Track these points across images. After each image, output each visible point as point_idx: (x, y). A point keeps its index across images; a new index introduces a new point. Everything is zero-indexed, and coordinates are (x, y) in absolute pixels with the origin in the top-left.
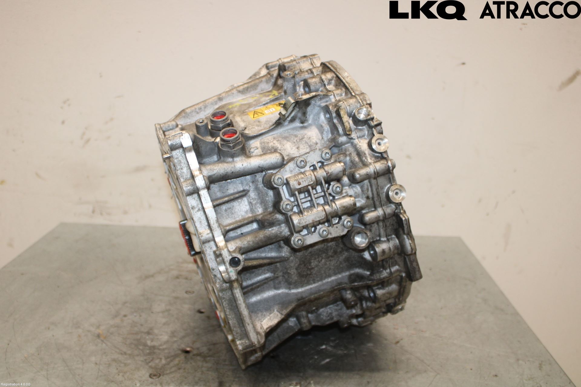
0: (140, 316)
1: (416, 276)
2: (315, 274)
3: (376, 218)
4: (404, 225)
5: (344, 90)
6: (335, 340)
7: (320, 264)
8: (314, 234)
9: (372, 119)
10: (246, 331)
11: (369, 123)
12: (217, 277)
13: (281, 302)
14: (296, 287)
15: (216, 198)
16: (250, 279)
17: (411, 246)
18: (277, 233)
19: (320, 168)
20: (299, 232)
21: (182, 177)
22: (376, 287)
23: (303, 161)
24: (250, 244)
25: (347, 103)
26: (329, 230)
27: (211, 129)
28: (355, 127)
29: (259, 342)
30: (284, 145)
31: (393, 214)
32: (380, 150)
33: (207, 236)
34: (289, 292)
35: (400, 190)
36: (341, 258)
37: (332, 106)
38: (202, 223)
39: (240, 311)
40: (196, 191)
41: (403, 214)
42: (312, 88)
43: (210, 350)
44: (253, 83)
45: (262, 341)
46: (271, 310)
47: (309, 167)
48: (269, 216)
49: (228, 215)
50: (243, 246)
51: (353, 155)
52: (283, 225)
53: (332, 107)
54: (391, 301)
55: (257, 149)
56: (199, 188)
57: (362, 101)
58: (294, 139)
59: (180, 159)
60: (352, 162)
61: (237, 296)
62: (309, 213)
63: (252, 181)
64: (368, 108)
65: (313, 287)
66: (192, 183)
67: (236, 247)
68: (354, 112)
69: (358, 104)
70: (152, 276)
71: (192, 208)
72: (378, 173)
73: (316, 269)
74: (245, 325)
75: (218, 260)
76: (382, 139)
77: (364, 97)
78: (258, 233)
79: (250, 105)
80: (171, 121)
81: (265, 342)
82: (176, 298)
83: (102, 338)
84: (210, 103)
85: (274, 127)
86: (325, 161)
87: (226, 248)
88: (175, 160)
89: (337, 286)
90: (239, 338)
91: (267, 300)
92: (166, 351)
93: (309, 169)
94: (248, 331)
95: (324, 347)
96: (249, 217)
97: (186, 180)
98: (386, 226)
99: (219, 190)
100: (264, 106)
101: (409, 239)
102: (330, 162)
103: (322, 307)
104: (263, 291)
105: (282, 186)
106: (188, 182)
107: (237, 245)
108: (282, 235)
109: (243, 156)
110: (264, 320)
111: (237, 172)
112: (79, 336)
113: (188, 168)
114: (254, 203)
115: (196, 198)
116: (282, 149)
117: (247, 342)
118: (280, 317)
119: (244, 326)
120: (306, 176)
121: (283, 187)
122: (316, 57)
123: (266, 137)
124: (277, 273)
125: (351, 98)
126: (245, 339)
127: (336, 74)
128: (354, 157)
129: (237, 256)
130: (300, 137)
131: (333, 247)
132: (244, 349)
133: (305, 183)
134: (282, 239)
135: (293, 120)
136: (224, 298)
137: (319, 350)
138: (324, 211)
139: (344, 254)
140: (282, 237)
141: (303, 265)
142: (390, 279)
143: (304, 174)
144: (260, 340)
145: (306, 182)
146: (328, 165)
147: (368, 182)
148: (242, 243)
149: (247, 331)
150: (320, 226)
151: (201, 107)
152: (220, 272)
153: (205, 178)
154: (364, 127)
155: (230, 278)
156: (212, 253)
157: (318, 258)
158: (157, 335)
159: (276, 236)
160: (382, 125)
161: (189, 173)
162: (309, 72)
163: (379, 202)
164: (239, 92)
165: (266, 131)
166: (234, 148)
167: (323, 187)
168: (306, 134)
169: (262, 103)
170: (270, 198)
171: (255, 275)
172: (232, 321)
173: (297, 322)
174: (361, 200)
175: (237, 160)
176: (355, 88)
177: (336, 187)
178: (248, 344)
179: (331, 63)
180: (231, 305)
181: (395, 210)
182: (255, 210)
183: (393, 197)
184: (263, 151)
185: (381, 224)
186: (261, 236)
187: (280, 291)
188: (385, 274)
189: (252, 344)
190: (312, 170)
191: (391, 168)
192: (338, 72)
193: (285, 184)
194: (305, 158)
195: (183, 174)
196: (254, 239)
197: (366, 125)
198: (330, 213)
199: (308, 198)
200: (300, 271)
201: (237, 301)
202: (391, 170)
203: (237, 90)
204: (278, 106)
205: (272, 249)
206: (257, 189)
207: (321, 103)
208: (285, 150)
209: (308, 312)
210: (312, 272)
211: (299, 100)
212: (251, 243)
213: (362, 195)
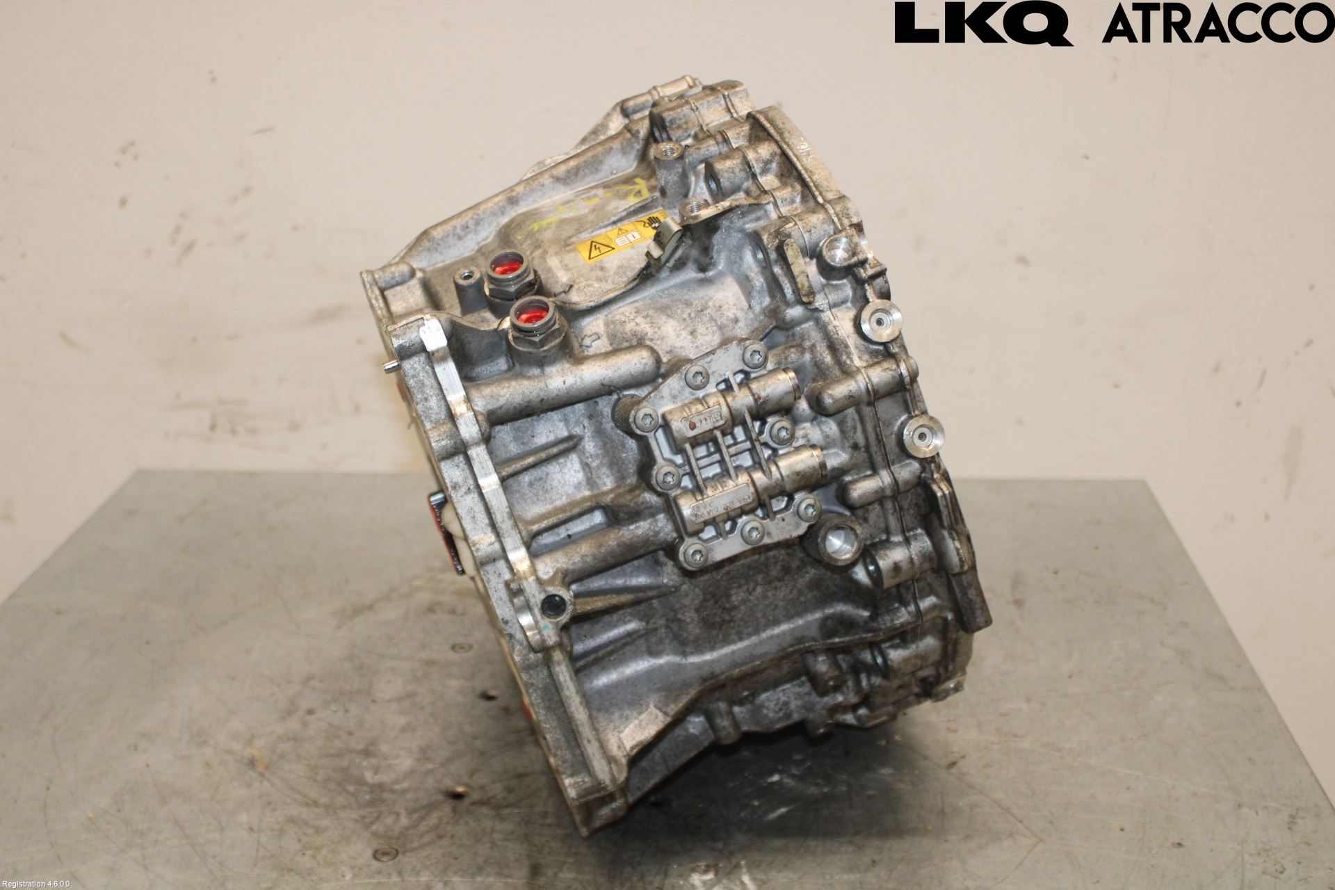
0: (347, 711)
1: (976, 621)
2: (742, 619)
3: (876, 492)
4: (942, 508)
5: (798, 187)
6: (803, 761)
7: (751, 597)
8: (730, 536)
9: (863, 263)
10: (584, 757)
11: (856, 271)
12: (514, 638)
13: (664, 685)
14: (699, 650)
15: (508, 456)
16: (592, 637)
17: (958, 554)
18: (647, 535)
19: (740, 385)
20: (696, 533)
21: (428, 420)
22: (888, 644)
23: (701, 373)
24: (588, 563)
25: (804, 225)
26: (765, 525)
27: (491, 295)
28: (823, 281)
29: (613, 779)
30: (659, 328)
31: (916, 481)
32: (881, 336)
33: (490, 549)
34: (684, 661)
35: (931, 429)
36: (800, 580)
37: (769, 235)
38: (477, 520)
39: (569, 713)
40: (460, 449)
41: (938, 481)
42: (725, 183)
43: (509, 790)
44: (590, 154)
45: (622, 777)
46: (641, 705)
47: (715, 384)
48: (628, 497)
49: (537, 495)
50: (571, 567)
51: (818, 349)
52: (661, 516)
53: (768, 238)
54: (927, 672)
55: (599, 338)
56: (467, 442)
57: (839, 219)
58: (683, 312)
59: (422, 378)
60: (817, 364)
61: (562, 679)
62: (718, 491)
63: (588, 414)
64: (852, 236)
65: (739, 649)
66: (451, 431)
67: (555, 570)
68: (821, 244)
69: (829, 226)
70: (370, 607)
71: (452, 487)
72: (876, 392)
73: (743, 608)
74: (582, 742)
75: (516, 601)
76: (886, 312)
77: (845, 208)
78: (606, 535)
79: (580, 224)
80: (397, 263)
81: (628, 779)
82: (430, 663)
83: (261, 769)
84: (488, 212)
85: (637, 285)
86: (752, 370)
87: (532, 575)
88: (411, 381)
89: (791, 646)
90: (569, 772)
91: (632, 682)
92: (409, 796)
93: (714, 390)
94: (588, 756)
95: (776, 778)
96: (584, 500)
97: (437, 424)
98: (901, 509)
99: (514, 437)
100: (615, 227)
101: (953, 539)
102: (764, 372)
103: (766, 690)
104: (622, 661)
105: (653, 432)
106: (442, 430)
107: (559, 565)
108: (659, 540)
109: (565, 362)
110: (625, 728)
111: (553, 399)
112: (208, 765)
113: (441, 396)
114: (594, 465)
115: (461, 465)
116: (656, 336)
117: (586, 780)
118: (663, 720)
119: (578, 746)
120: (709, 407)
121: (657, 434)
122: (739, 92)
123: (620, 307)
124: (653, 621)
125: (814, 212)
126: (583, 774)
127: (780, 147)
128: (821, 354)
129: (557, 593)
130: (697, 305)
131: (781, 558)
132: (580, 796)
133: (706, 424)
134: (660, 547)
135: (680, 265)
136: (532, 685)
137: (765, 785)
138: (751, 485)
139: (807, 572)
140: (661, 544)
141: (712, 601)
142: (918, 626)
143: (705, 404)
144: (616, 776)
145: (709, 421)
146: (760, 379)
147: (854, 412)
148: (569, 560)
149: (586, 757)
150: (744, 518)
151: (467, 222)
152: (521, 627)
153: (480, 418)
154: (845, 281)
155: (543, 641)
156: (501, 586)
157: (747, 584)
158: (386, 758)
159: (646, 542)
160: (887, 273)
161: (444, 409)
162: (719, 138)
163: (883, 455)
164: (557, 179)
165: (617, 296)
166: (543, 346)
167: (750, 431)
168: (711, 299)
169: (609, 219)
170: (630, 454)
171: (603, 627)
172: (551, 735)
173: (707, 725)
174: (840, 452)
175: (552, 372)
176: (824, 184)
177: (779, 429)
178: (589, 784)
179: (771, 114)
180: (549, 700)
181: (921, 473)
182: (597, 480)
183: (914, 444)
184: (611, 344)
185: (889, 505)
186: (610, 543)
187: (661, 661)
188: (903, 616)
189: (600, 784)
190: (722, 391)
191: (907, 380)
192: (787, 140)
193: (661, 426)
194: (706, 366)
195: (430, 411)
196: (595, 551)
197: (850, 277)
198: (766, 489)
199: (715, 456)
200: (705, 616)
201: (562, 690)
202: (906, 384)
203: (552, 177)
204: (647, 225)
205: (638, 567)
206: (599, 432)
207: (744, 224)
208: (662, 339)
209: (732, 702)
210: (733, 617)
211: (692, 222)
212: (589, 559)
213: (842, 441)
